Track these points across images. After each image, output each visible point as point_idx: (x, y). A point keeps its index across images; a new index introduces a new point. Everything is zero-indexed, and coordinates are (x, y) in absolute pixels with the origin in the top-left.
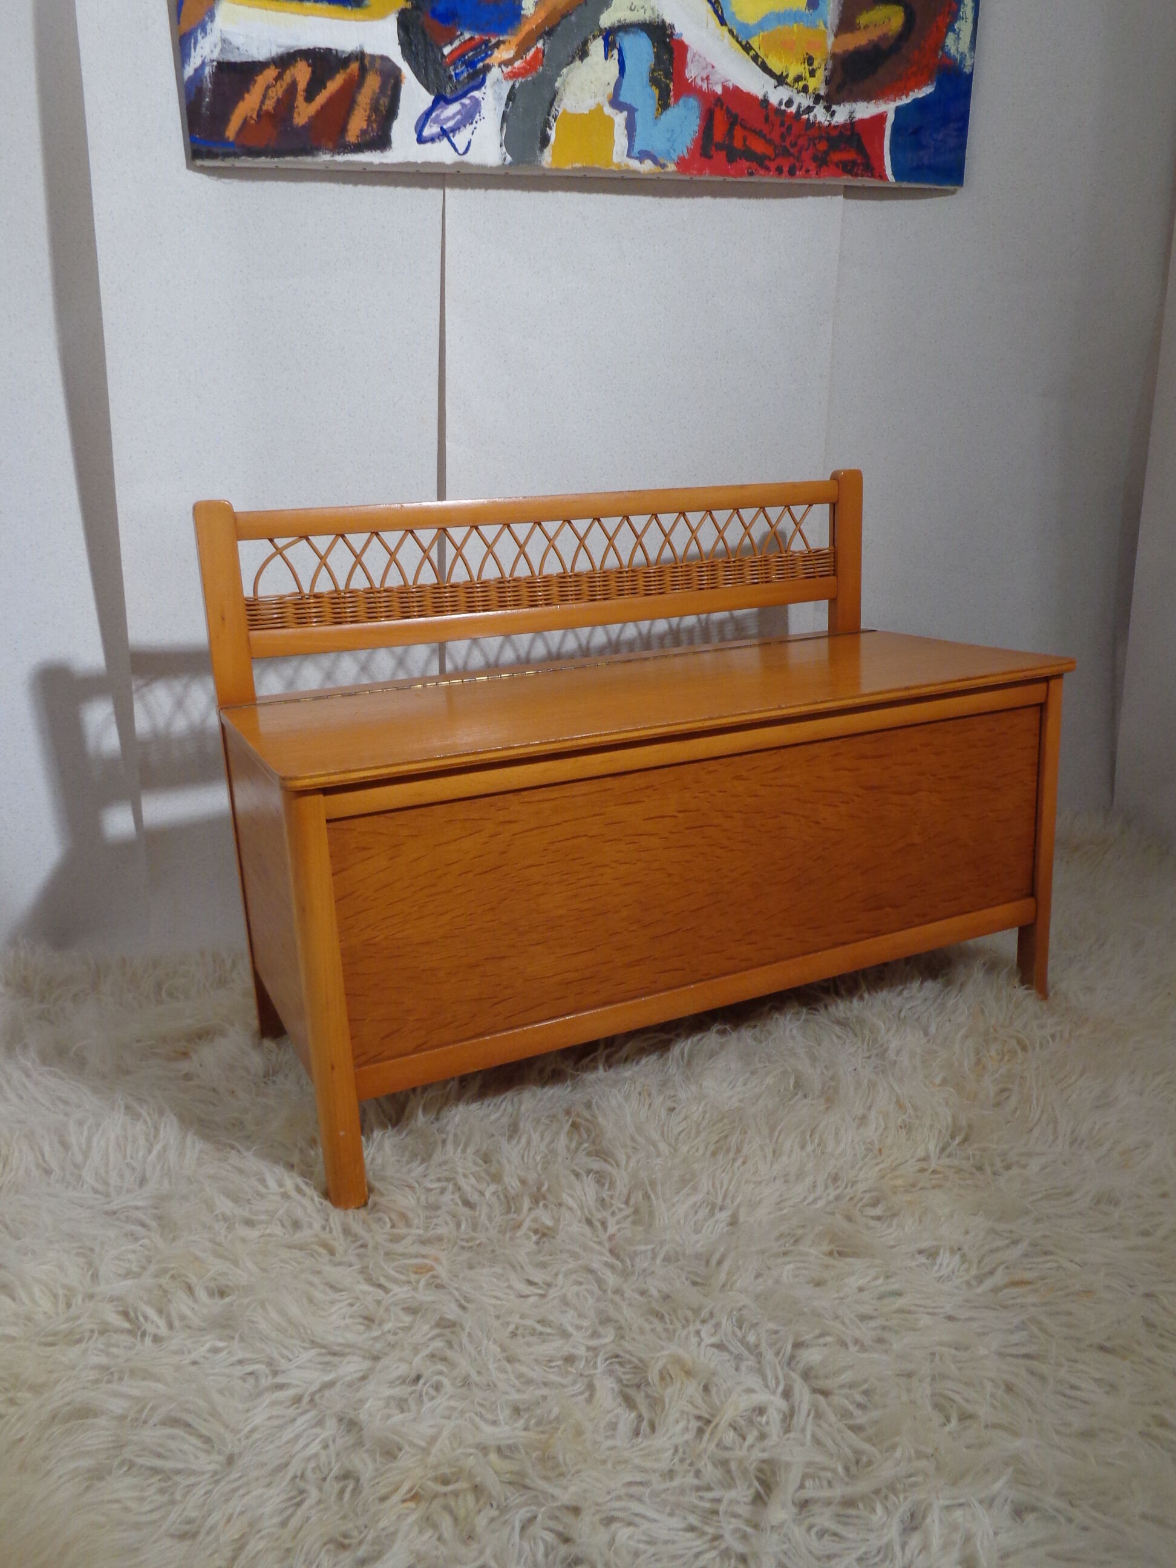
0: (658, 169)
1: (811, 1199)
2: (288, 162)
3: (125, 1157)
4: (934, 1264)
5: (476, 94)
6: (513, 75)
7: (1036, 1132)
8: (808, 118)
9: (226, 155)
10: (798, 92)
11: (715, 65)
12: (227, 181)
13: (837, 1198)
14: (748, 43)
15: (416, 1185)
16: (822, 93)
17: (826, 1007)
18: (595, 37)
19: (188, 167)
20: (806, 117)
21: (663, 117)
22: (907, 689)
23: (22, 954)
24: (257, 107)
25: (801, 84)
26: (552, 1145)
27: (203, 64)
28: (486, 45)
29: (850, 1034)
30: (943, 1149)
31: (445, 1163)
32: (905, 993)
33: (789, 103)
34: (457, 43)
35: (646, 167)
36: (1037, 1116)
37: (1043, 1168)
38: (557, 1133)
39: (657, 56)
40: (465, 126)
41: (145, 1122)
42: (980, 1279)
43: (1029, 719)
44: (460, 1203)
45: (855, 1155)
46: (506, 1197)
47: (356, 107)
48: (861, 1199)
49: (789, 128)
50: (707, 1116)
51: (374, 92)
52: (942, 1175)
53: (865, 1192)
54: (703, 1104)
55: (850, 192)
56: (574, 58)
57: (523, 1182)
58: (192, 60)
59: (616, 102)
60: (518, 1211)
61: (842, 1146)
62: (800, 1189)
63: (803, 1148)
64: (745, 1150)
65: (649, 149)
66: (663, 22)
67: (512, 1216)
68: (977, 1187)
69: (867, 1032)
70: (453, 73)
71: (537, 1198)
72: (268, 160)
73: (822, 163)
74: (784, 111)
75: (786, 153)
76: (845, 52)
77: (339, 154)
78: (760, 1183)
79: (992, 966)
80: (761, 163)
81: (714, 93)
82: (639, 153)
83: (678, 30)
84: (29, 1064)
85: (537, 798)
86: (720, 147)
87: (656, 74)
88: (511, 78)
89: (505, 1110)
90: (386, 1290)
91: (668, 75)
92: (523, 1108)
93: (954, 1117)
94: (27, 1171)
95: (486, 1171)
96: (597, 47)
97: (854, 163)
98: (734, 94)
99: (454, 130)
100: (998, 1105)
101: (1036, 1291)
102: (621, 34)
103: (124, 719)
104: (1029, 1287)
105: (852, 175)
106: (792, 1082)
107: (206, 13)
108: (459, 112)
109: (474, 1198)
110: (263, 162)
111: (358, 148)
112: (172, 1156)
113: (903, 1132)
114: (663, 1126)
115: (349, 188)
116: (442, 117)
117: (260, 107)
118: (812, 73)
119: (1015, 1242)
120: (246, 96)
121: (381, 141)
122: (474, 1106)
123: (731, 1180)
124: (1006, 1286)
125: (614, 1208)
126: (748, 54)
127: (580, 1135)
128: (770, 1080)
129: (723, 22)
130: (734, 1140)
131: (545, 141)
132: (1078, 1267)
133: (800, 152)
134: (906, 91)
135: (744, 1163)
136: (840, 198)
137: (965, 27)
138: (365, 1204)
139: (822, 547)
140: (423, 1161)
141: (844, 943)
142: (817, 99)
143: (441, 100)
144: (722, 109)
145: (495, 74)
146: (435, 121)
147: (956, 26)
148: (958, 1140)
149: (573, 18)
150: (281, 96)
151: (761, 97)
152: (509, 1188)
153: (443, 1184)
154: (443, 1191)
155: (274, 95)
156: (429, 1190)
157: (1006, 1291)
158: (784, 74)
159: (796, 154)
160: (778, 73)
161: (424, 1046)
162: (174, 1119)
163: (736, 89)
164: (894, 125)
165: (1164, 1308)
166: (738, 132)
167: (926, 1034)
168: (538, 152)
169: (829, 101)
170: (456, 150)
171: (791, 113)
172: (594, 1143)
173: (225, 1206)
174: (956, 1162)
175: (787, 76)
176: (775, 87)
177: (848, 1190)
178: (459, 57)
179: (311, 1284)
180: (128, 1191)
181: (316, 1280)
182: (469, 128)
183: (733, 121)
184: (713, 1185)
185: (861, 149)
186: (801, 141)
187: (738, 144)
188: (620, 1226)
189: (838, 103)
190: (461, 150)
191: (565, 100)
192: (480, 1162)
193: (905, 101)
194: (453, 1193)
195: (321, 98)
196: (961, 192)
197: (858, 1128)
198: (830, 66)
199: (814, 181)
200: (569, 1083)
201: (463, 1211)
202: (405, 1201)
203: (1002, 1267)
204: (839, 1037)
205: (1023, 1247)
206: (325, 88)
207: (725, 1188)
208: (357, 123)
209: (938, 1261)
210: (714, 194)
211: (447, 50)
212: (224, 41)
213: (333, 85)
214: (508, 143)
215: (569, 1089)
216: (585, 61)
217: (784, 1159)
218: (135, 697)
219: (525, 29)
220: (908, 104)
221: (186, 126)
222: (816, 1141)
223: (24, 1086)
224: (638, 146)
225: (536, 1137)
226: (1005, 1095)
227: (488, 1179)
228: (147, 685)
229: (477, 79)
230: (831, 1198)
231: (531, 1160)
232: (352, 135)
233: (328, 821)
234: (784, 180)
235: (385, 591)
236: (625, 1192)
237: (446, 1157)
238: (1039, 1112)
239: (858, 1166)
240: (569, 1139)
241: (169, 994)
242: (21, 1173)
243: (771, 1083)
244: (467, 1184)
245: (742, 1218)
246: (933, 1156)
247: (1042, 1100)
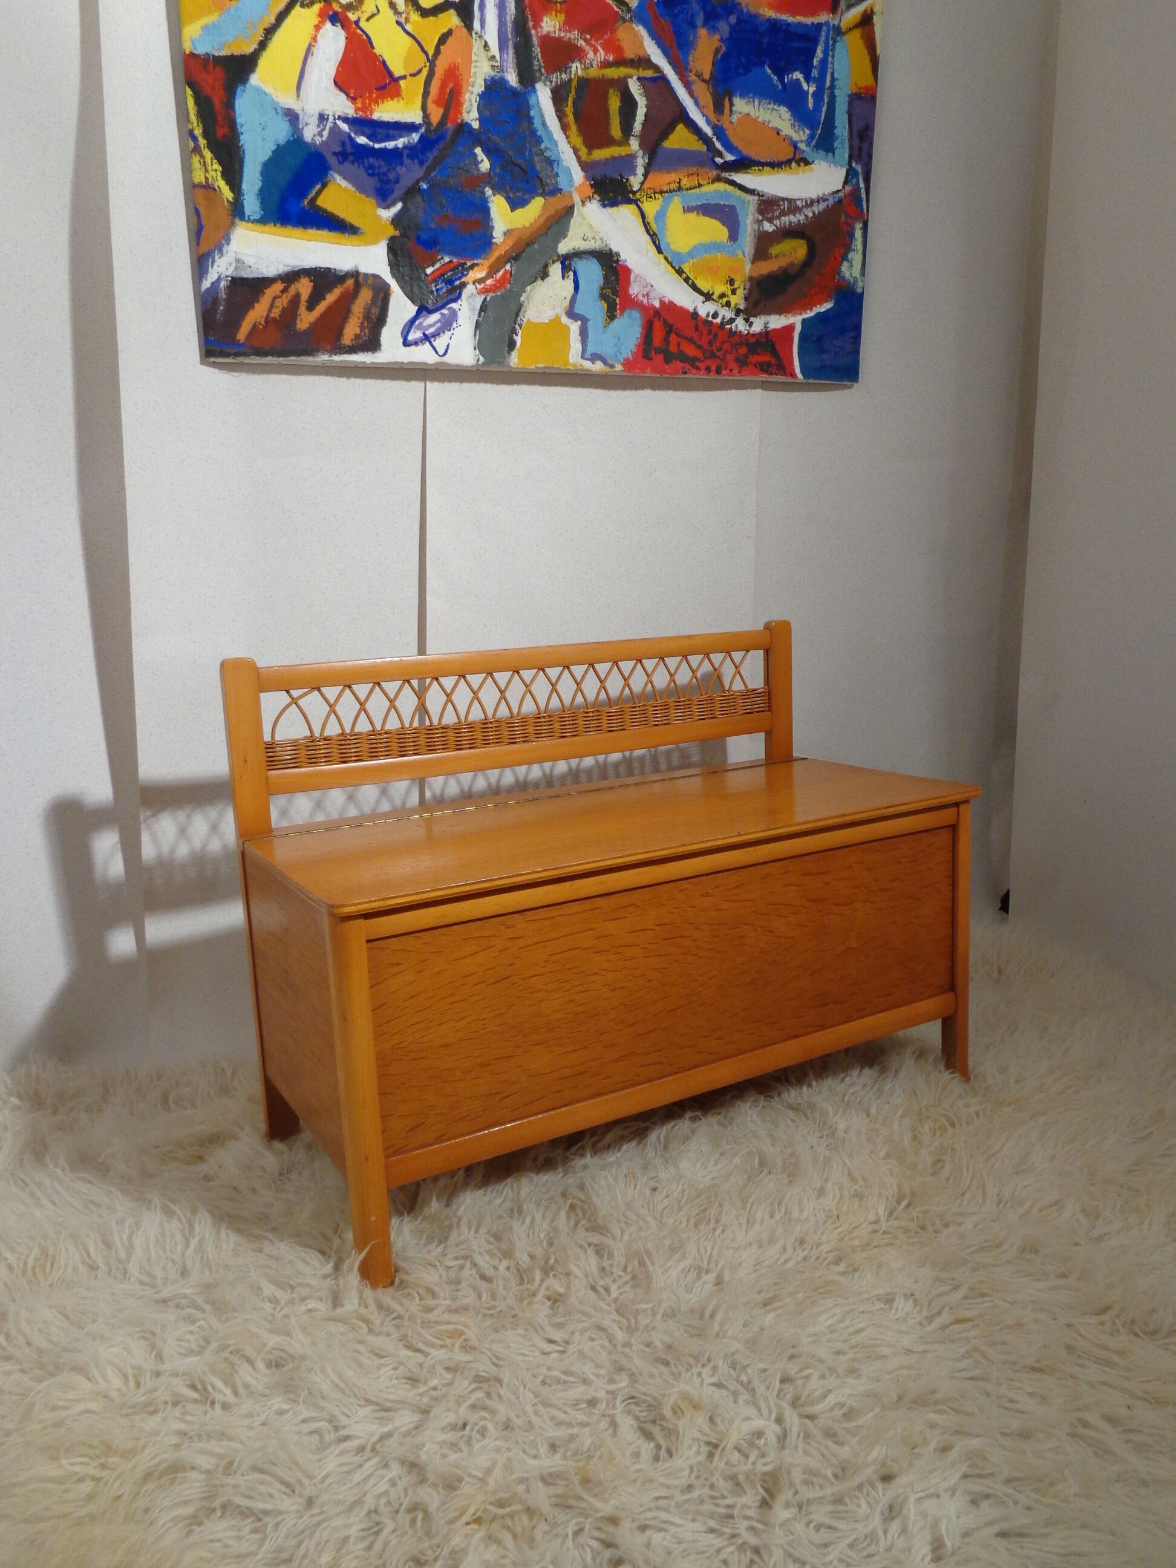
0: (607, 369)
1: (782, 1260)
2: (292, 360)
3: (165, 1251)
4: (891, 1308)
5: (453, 305)
6: (486, 291)
7: (968, 1196)
8: (731, 328)
9: (237, 355)
10: (723, 307)
11: (654, 285)
12: (236, 374)
13: (805, 1259)
14: (680, 268)
15: (438, 1264)
16: (742, 307)
17: (779, 1094)
18: (554, 262)
19: (202, 363)
21: (611, 324)
22: (843, 815)
23: (34, 1069)
24: (265, 314)
25: (725, 300)
26: (554, 1224)
27: (219, 279)
28: (463, 267)
29: (803, 1118)
30: (891, 1214)
31: (462, 1243)
32: (847, 1079)
33: (715, 315)
34: (438, 265)
35: (598, 367)
36: (968, 1183)
37: (975, 1227)
38: (557, 1214)
39: (606, 277)
40: (444, 332)
41: (180, 1219)
42: (930, 1319)
43: (944, 838)
44: (478, 1278)
45: (817, 1221)
46: (518, 1270)
47: (351, 314)
48: (825, 1259)
49: (716, 336)
50: (686, 1193)
51: (366, 304)
52: (891, 1235)
53: (827, 1252)
54: (681, 1183)
55: (767, 386)
56: (536, 278)
57: (532, 1257)
58: (209, 275)
59: (571, 314)
60: (531, 1281)
61: (805, 1214)
62: (773, 1252)
63: (772, 1217)
64: (724, 1219)
65: (599, 352)
66: (611, 250)
67: (525, 1286)
68: (921, 1243)
69: (817, 1115)
70: (434, 289)
71: (546, 1270)
72: (275, 359)
73: (743, 363)
74: (711, 322)
75: (713, 356)
76: (760, 276)
77: (336, 354)
78: (738, 1248)
79: (921, 1054)
80: (693, 364)
81: (653, 307)
82: (591, 355)
83: (623, 257)
84: (59, 1171)
85: (539, 917)
86: (658, 351)
87: (604, 291)
88: (483, 293)
89: (506, 1196)
90: (426, 1355)
91: (615, 292)
92: (523, 1194)
93: (899, 1186)
94: (75, 1269)
95: (499, 1249)
96: (556, 269)
97: (769, 364)
98: (669, 307)
99: (435, 335)
100: (934, 1174)
101: (978, 1326)
102: (575, 259)
103: (130, 847)
104: (970, 1324)
105: (769, 374)
106: (757, 1160)
107: (223, 238)
108: (439, 321)
109: (490, 1272)
110: (269, 359)
111: (352, 350)
112: (210, 1248)
113: (856, 1201)
114: (648, 1204)
115: (342, 381)
116: (424, 324)
117: (268, 314)
119: (956, 1288)
120: (256, 305)
121: (372, 344)
122: (480, 1192)
123: (713, 1248)
124: (951, 1324)
125: (615, 1275)
126: (681, 276)
127: (577, 1215)
128: (737, 1160)
129: (660, 251)
130: (713, 1212)
131: (512, 345)
132: (1008, 1305)
133: (724, 355)
134: (810, 306)
135: (723, 1231)
136: (759, 391)
137: (856, 257)
138: (392, 1283)
139: (758, 687)
140: (440, 1243)
141: (796, 1037)
142: (738, 312)
143: (423, 310)
144: (660, 319)
145: (470, 289)
146: (419, 328)
147: (849, 256)
148: (904, 1204)
149: (536, 246)
150: (286, 305)
151: (691, 310)
152: (521, 1263)
153: (461, 1262)
154: (461, 1268)
155: (280, 305)
156: (448, 1268)
157: (951, 1328)
158: (711, 293)
159: (721, 357)
160: (706, 292)
161: (444, 1138)
162: (207, 1215)
163: (671, 304)
164: (801, 334)
165: (1081, 1336)
166: (673, 338)
167: (868, 1115)
168: (506, 354)
169: (749, 312)
170: (437, 352)
171: (717, 323)
172: (589, 1221)
173: (269, 1289)
174: (902, 1224)
175: (713, 293)
176: (703, 303)
177: (814, 1251)
178: (439, 276)
179: (359, 1352)
180: (174, 1282)
181: (361, 1348)
182: (448, 334)
183: (669, 329)
184: (698, 1251)
185: (774, 353)
186: (725, 347)
187: (673, 348)
188: (622, 1290)
189: (756, 316)
190: (441, 353)
191: (529, 312)
192: (492, 1240)
193: (810, 314)
194: (471, 1270)
195: (321, 308)
196: (857, 386)
197: (817, 1198)
198: (748, 287)
199: (737, 378)
200: (560, 1169)
201: (482, 1284)
202: (430, 1278)
203: (947, 1309)
204: (793, 1121)
205: (963, 1291)
206: (324, 299)
207: (709, 1253)
208: (351, 330)
209: (895, 1305)
210: (654, 387)
211: (429, 271)
212: (238, 260)
213: (331, 297)
214: (480, 346)
215: (561, 1175)
216: (546, 280)
217: (757, 1226)
218: (143, 826)
219: (496, 254)
220: (812, 317)
221: (202, 332)
222: (783, 1210)
223: (57, 1191)
224: (591, 349)
225: (538, 1217)
226: (939, 1165)
227: (500, 1256)
228: (154, 815)
229: (455, 293)
230: (800, 1258)
231: (536, 1238)
232: (347, 338)
233: (368, 941)
234: (713, 376)
235: (385, 733)
236: (623, 1261)
237: (462, 1238)
238: (969, 1179)
239: (820, 1231)
240: (568, 1218)
241: (176, 1103)
242: (70, 1270)
243: (739, 1162)
244: (483, 1261)
245: (727, 1278)
246: (883, 1219)
247: (971, 1168)
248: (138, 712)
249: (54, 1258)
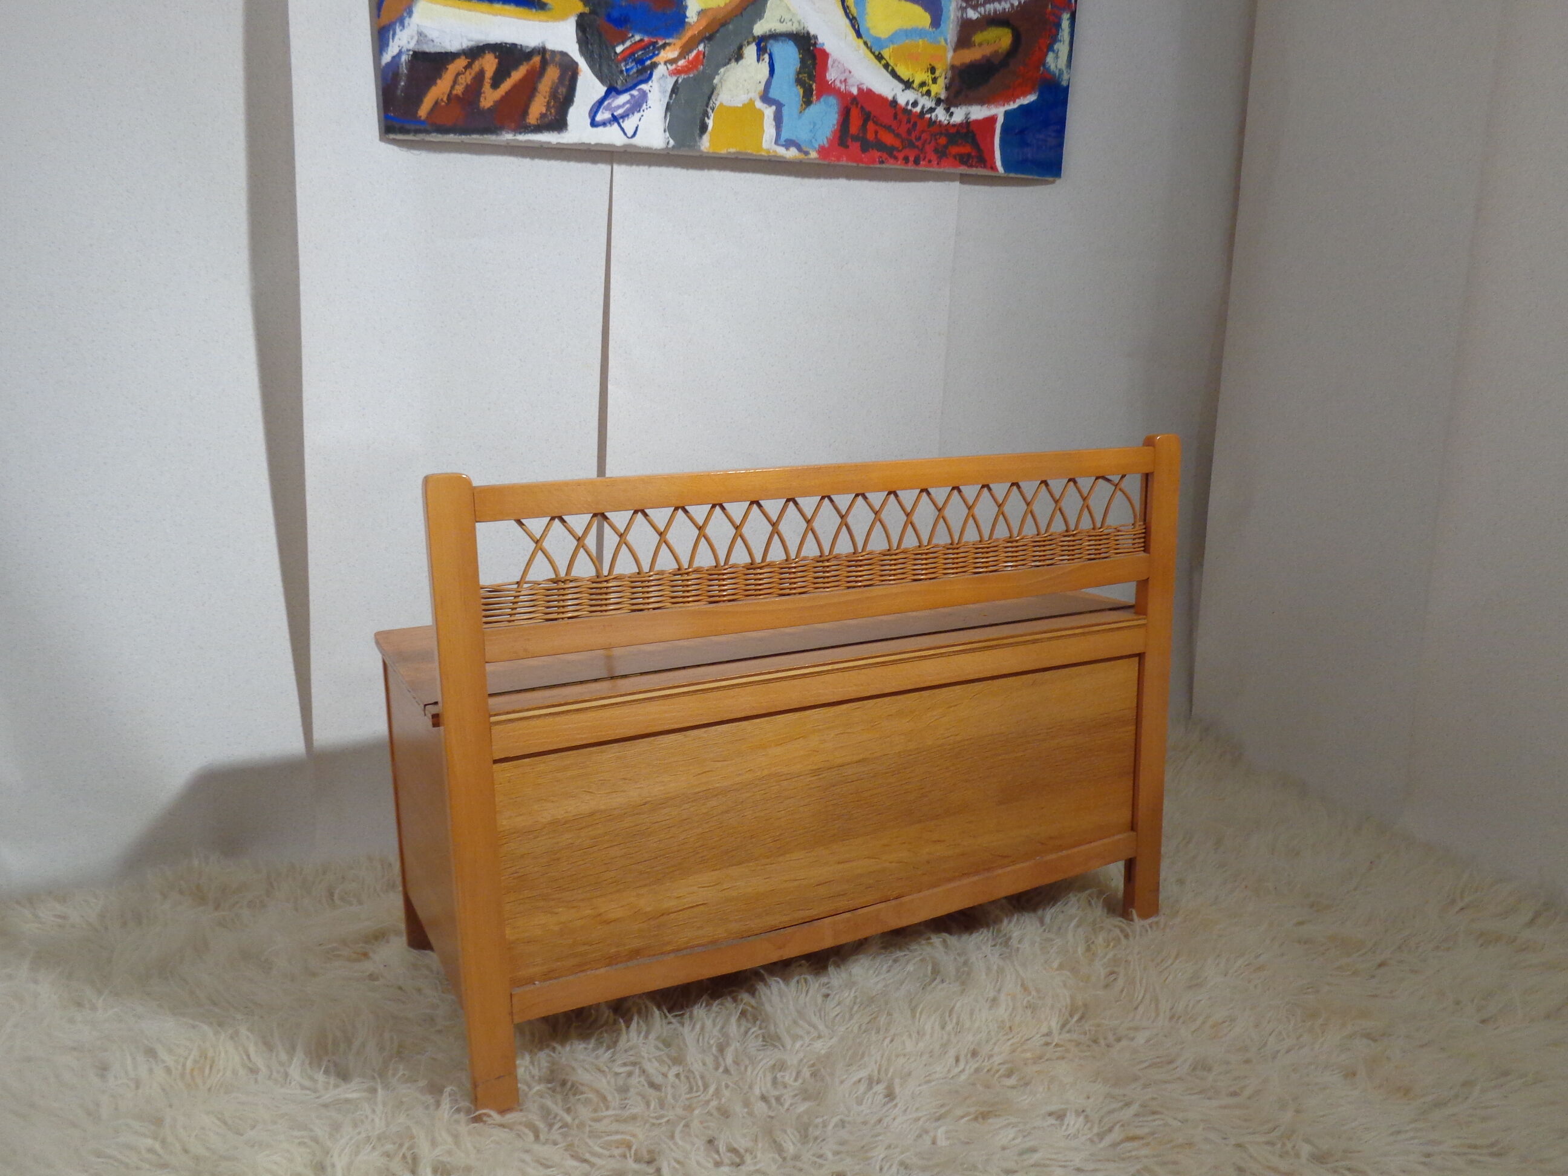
0: (801, 156)
1: (955, 1072)
2: (475, 138)
4: (1061, 1125)
5: (643, 86)
6: (677, 72)
7: (1141, 1009)
8: (931, 117)
9: (417, 132)
10: (923, 95)
11: (852, 71)
12: (415, 152)
13: (977, 1070)
14: (880, 53)
15: (607, 1069)
16: (943, 97)
18: (749, 43)
19: (381, 139)
20: (928, 116)
21: (807, 111)
24: (447, 91)
25: (925, 89)
26: (724, 1030)
27: (400, 53)
28: (654, 47)
30: (1063, 1026)
31: (631, 1048)
33: (915, 104)
34: (628, 44)
35: (792, 153)
36: (1140, 998)
37: (1148, 1041)
38: (728, 1020)
39: (803, 61)
40: (633, 114)
42: (1101, 1136)
44: (646, 1085)
45: (989, 1032)
46: (687, 1078)
47: (537, 94)
48: (998, 1071)
49: (915, 124)
50: (858, 1000)
51: (553, 83)
52: (1064, 1048)
53: (1000, 1064)
54: (853, 991)
55: (964, 179)
56: (730, 60)
57: (702, 1064)
58: (390, 48)
59: (766, 98)
60: (700, 1089)
61: (977, 1025)
62: (944, 1064)
63: (943, 1028)
64: (893, 1029)
65: (794, 138)
66: (808, 33)
67: (695, 1094)
68: (1094, 1057)
70: (624, 68)
72: (456, 137)
73: (942, 154)
74: (911, 111)
75: (912, 145)
76: (963, 64)
77: (520, 133)
78: (910, 1059)
80: (891, 153)
81: (850, 94)
82: (785, 141)
83: (820, 40)
86: (855, 138)
88: (675, 74)
90: (592, 1165)
91: (811, 77)
93: (1072, 998)
95: (668, 1056)
96: (751, 51)
97: (969, 155)
98: (868, 95)
99: (624, 116)
100: (1106, 986)
101: (1148, 1144)
102: (771, 41)
104: (1142, 1142)
105: (968, 167)
106: (930, 968)
107: (405, 10)
108: (628, 102)
109: (658, 1079)
110: (451, 137)
111: (538, 129)
113: (1029, 1012)
114: (820, 1011)
115: (527, 162)
116: (613, 106)
117: (451, 91)
118: (935, 80)
119: (1128, 1105)
120: (439, 81)
121: (559, 123)
123: (884, 1059)
124: (1122, 1141)
126: (880, 62)
127: (748, 1021)
128: (910, 968)
129: (859, 35)
130: (882, 1021)
131: (703, 128)
132: (1179, 1124)
133: (923, 145)
134: (1013, 98)
135: (893, 1040)
136: (957, 184)
137: (1062, 48)
140: (608, 1048)
142: (939, 101)
143: (612, 91)
144: (857, 107)
145: (661, 70)
146: (607, 108)
147: (1056, 47)
148: (1076, 1017)
149: (731, 27)
150: (469, 83)
152: (690, 1070)
153: (628, 1068)
154: (630, 1074)
155: (463, 81)
156: (617, 1074)
157: (1122, 1146)
158: (911, 80)
159: (920, 146)
160: (906, 79)
163: (870, 92)
164: (1003, 126)
165: (1251, 1157)
166: (870, 125)
168: (697, 138)
169: (950, 102)
170: (625, 134)
171: (916, 112)
172: (760, 1027)
174: (1075, 1036)
175: (913, 82)
176: (903, 91)
177: (986, 1063)
178: (629, 55)
179: (523, 1161)
181: (527, 1157)
182: (637, 115)
183: (867, 117)
185: (975, 144)
186: (924, 136)
187: (870, 136)
189: (956, 106)
190: (630, 134)
191: (721, 95)
192: (661, 1045)
193: (1012, 106)
194: (639, 1076)
195: (506, 86)
196: (1058, 181)
197: (990, 1008)
198: (949, 75)
199: (936, 169)
201: (651, 1092)
203: (1118, 1126)
205: (1135, 1108)
206: (509, 75)
207: (880, 1064)
208: (537, 108)
209: (1066, 1122)
210: (849, 177)
211: (619, 49)
212: (420, 34)
213: (517, 75)
214: (671, 129)
216: (740, 62)
217: (928, 1038)
219: (688, 34)
220: (1014, 109)
221: (381, 105)
222: (954, 1021)
225: (709, 1023)
226: (1113, 977)
227: (670, 1063)
229: (645, 73)
230: (972, 1070)
231: (706, 1044)
232: (533, 117)
234: (911, 167)
237: (630, 1044)
238: (1143, 992)
239: (993, 1041)
240: (739, 1026)
241: (342, 899)
242: (229, 1073)
243: (912, 969)
244: (652, 1067)
245: (897, 1090)
246: (1055, 1032)
247: (1144, 981)
248: (309, 498)
249: (213, 1062)
